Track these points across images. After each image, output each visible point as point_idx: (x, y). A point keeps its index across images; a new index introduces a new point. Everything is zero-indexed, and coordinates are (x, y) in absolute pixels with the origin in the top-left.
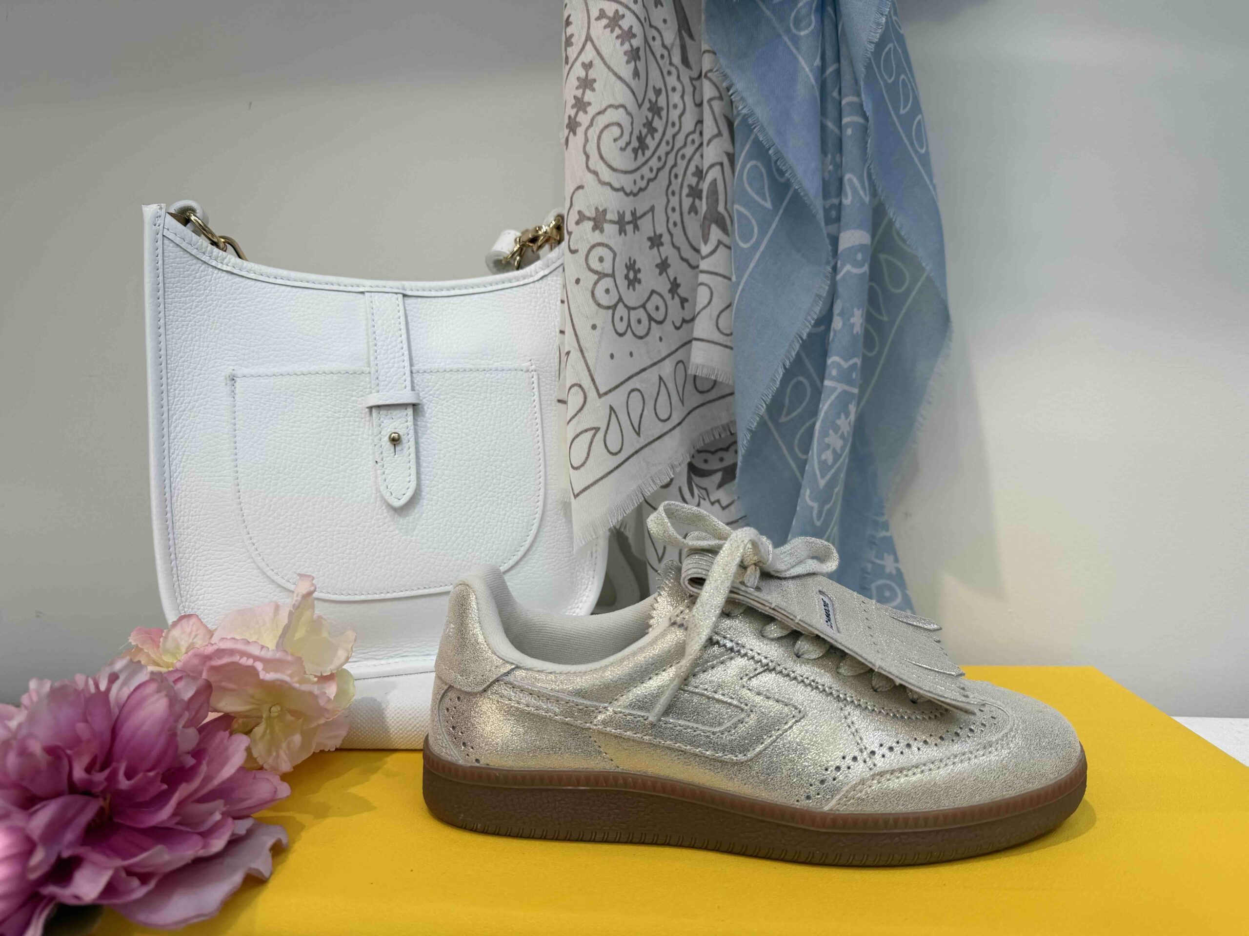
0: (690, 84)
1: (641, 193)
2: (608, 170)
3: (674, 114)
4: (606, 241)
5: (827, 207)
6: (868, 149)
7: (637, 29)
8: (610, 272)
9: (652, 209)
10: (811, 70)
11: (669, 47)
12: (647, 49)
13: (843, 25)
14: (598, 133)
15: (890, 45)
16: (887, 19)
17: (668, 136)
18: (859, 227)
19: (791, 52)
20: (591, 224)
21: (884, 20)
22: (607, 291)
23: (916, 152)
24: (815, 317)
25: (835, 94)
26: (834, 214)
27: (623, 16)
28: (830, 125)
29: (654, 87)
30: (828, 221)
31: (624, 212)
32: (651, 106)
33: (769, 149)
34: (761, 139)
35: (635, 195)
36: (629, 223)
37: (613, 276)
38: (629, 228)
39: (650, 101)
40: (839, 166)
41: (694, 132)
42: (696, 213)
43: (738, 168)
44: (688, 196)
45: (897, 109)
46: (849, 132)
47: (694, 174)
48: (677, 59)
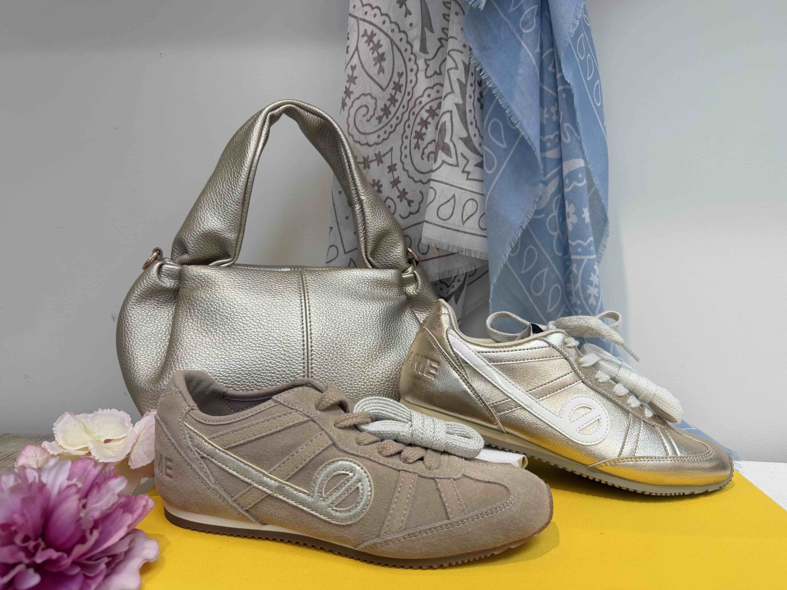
10: (533, 55)
15: (583, 34)
23: (595, 105)
28: (548, 89)
30: (545, 150)
45: (585, 76)
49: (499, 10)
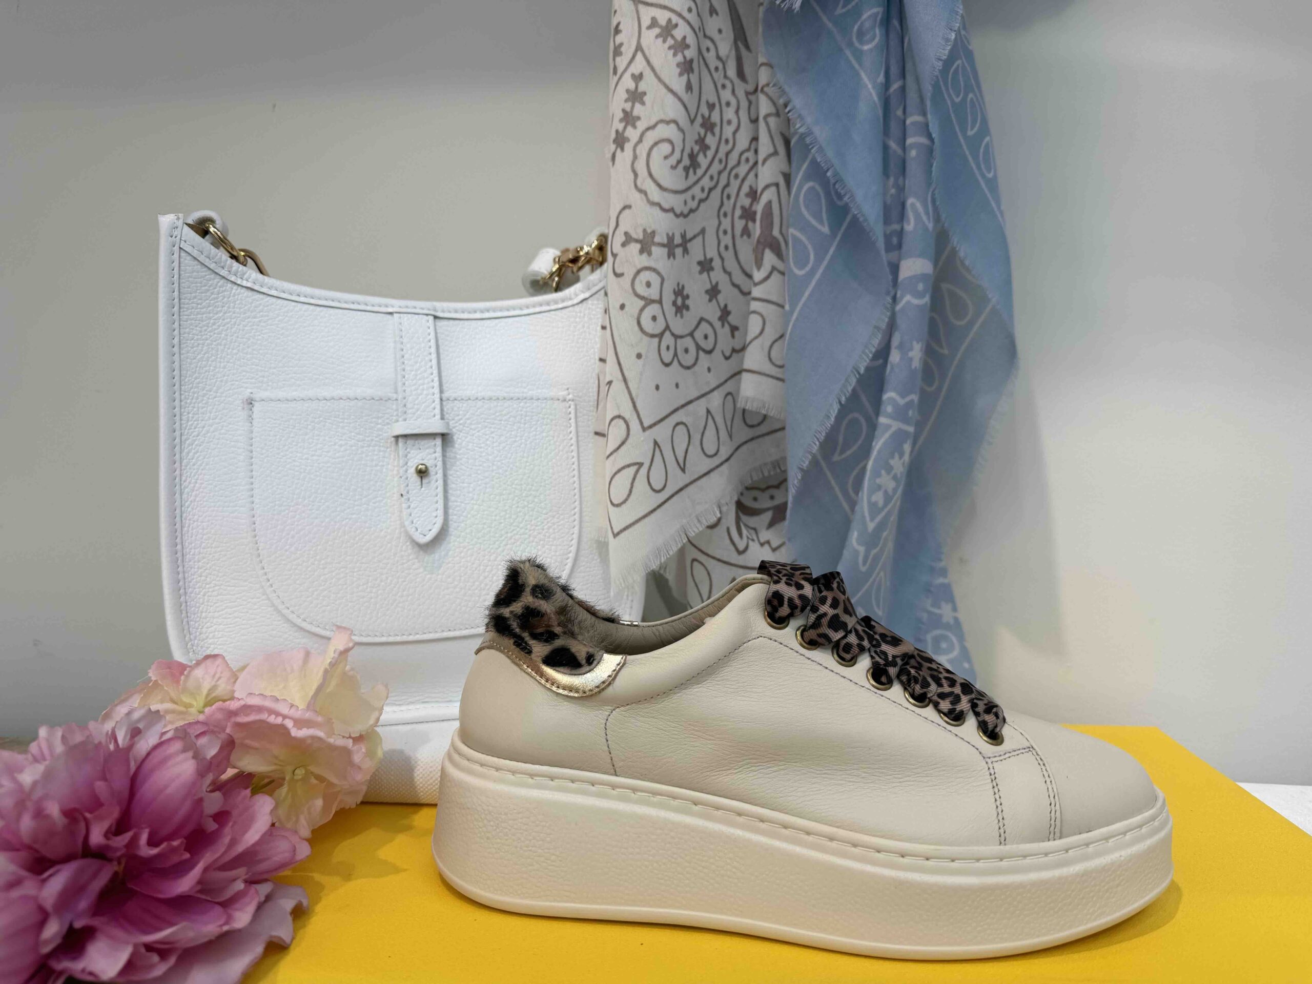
0: (745, 99)
1: (692, 215)
2: (657, 189)
3: (728, 131)
4: (652, 264)
5: (888, 232)
6: (934, 172)
7: (691, 40)
8: (657, 297)
9: (703, 231)
10: (874, 88)
11: (724, 59)
12: (701, 60)
13: (909, 39)
14: (647, 149)
15: (959, 62)
16: (956, 34)
17: (721, 155)
18: (921, 255)
19: (852, 67)
20: (638, 246)
21: (953, 36)
22: (654, 318)
23: (983, 176)
24: (874, 350)
25: (899, 113)
26: (895, 240)
27: (676, 25)
28: (893, 145)
29: (707, 102)
30: (889, 248)
31: (673, 234)
32: (704, 122)
33: (828, 170)
34: (819, 160)
35: (685, 216)
36: (678, 246)
37: (660, 302)
38: (679, 251)
39: (703, 116)
40: (901, 189)
41: (748, 150)
42: (749, 236)
43: (794, 190)
44: (741, 217)
45: (964, 131)
46: (913, 153)
47: (747, 195)
48: (732, 72)
49: (821, 14)
